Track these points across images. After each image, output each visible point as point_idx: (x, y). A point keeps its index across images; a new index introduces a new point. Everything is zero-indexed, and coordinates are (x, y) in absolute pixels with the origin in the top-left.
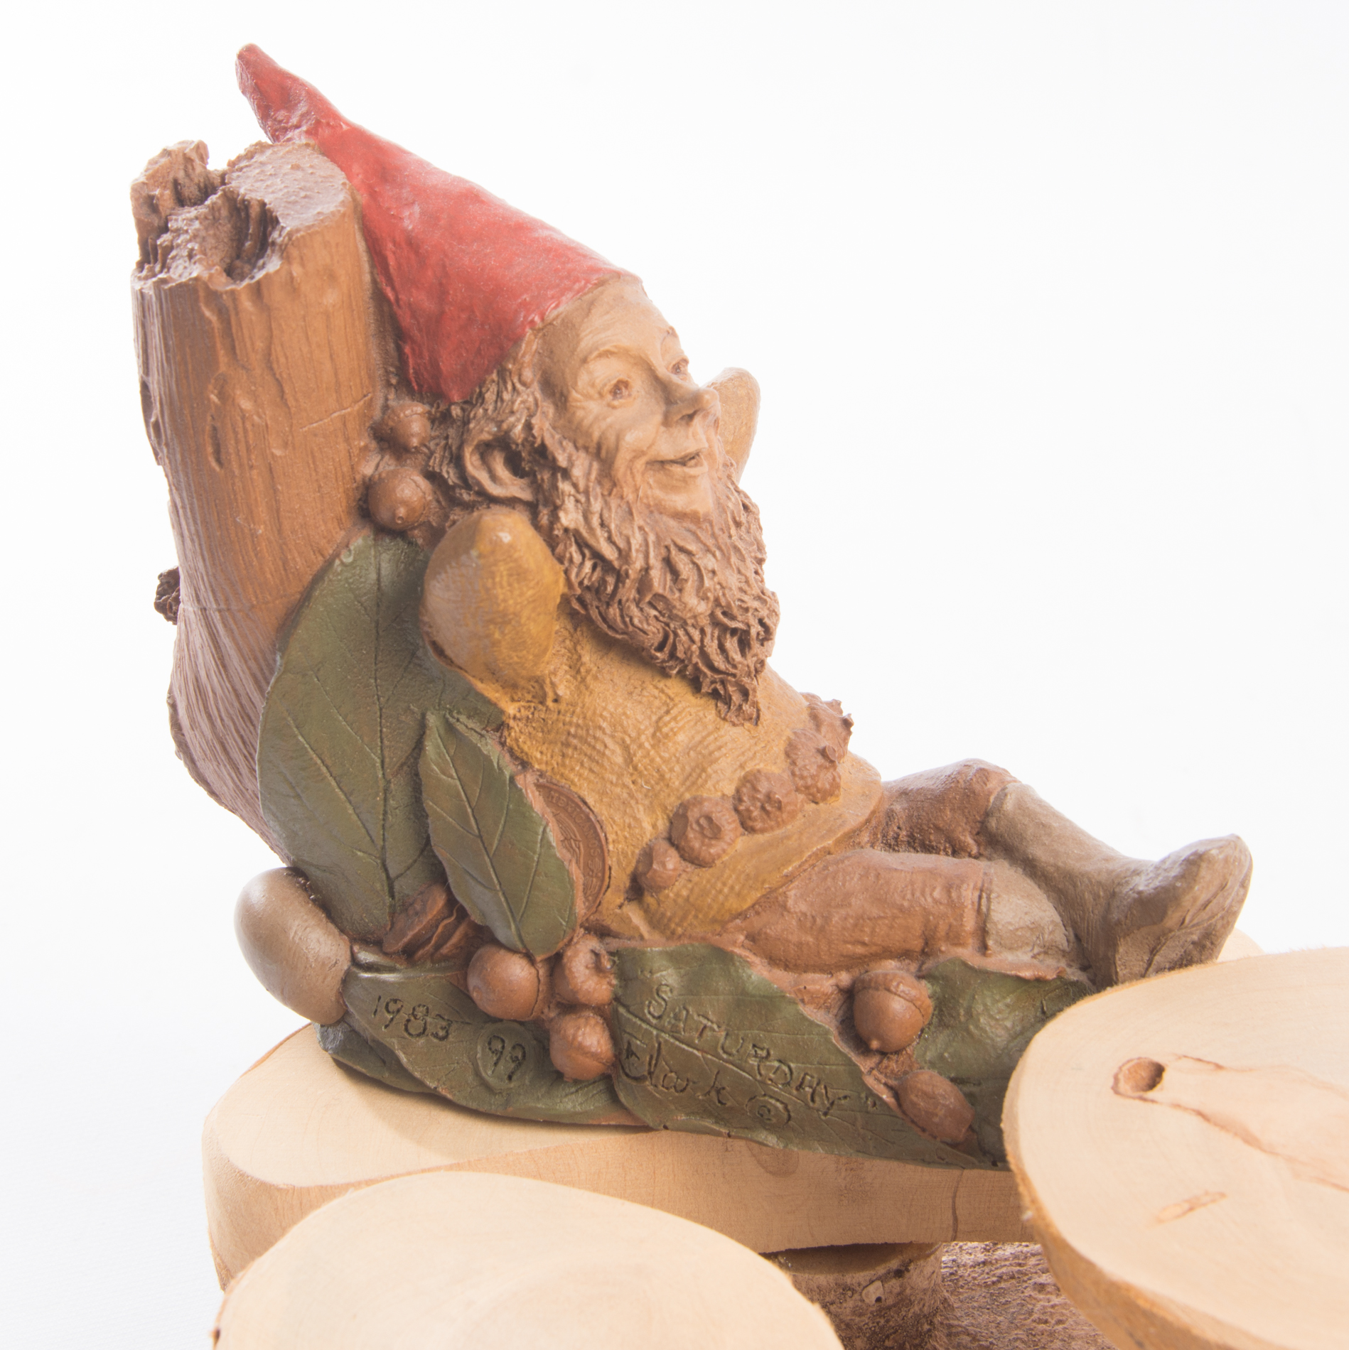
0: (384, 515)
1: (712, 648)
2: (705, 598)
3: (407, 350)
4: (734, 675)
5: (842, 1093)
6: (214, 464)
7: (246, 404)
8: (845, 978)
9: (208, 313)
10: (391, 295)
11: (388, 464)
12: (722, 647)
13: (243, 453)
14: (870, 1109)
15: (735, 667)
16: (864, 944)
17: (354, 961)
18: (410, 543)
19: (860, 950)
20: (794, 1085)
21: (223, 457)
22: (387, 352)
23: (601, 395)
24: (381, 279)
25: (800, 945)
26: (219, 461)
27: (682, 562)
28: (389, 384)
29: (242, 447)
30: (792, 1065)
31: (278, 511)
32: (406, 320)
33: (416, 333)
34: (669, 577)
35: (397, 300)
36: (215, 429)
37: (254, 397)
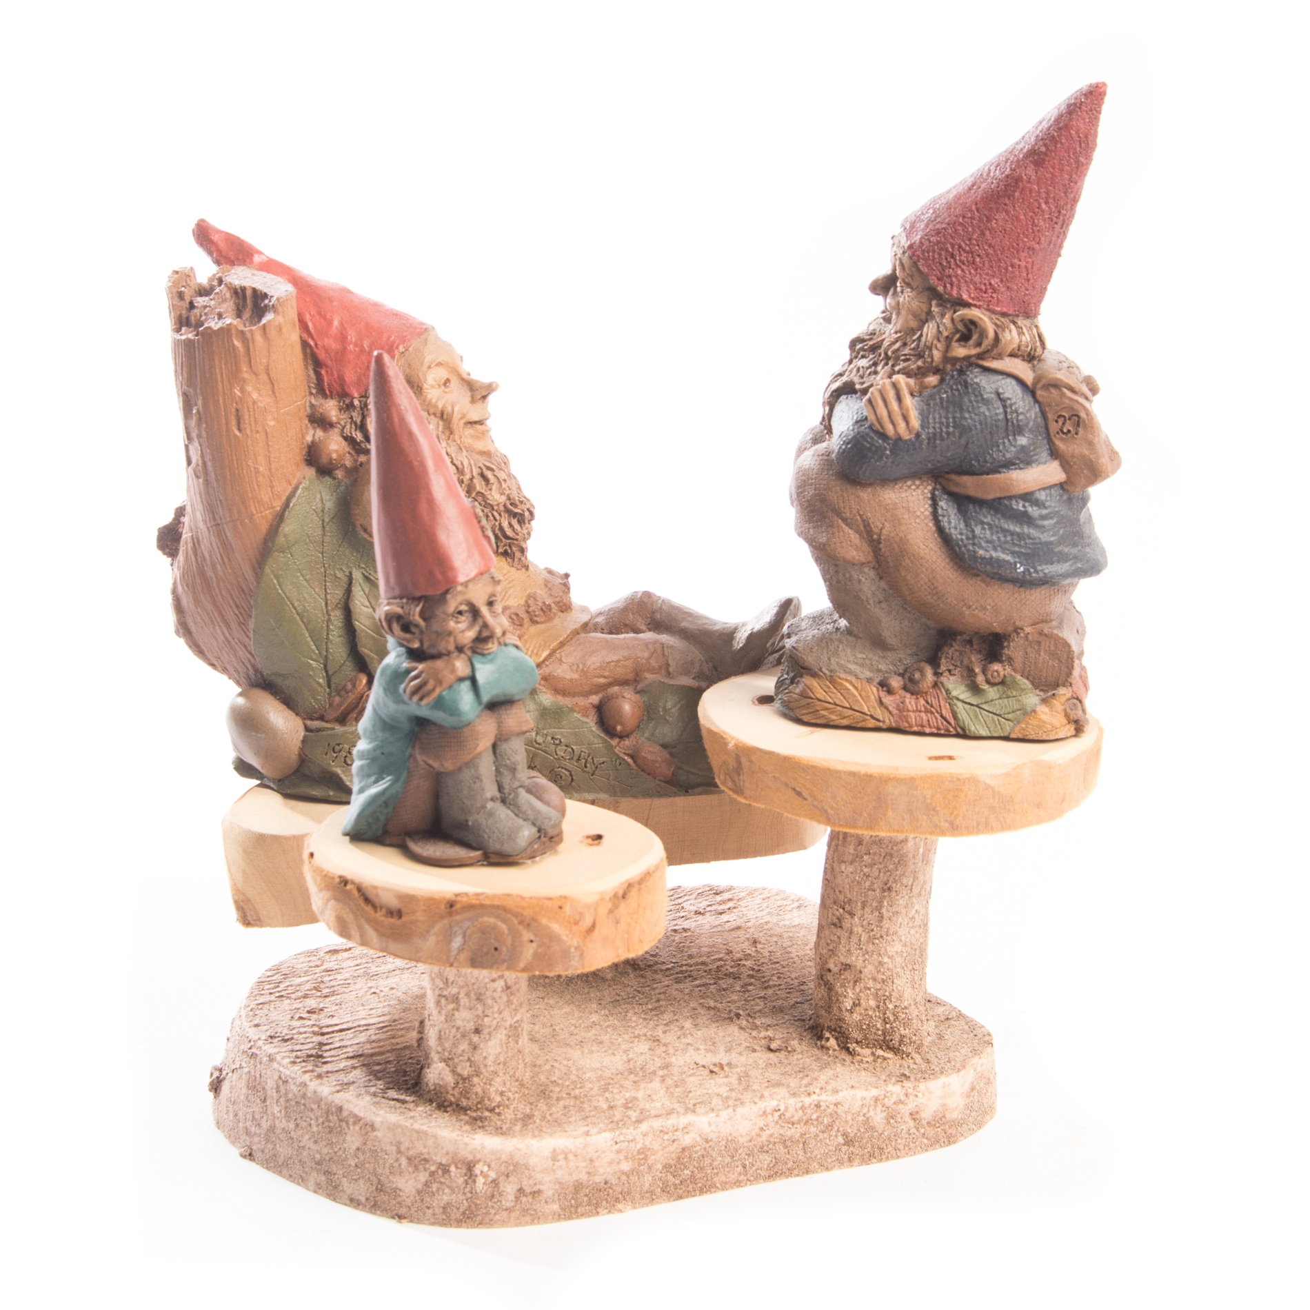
0: (324, 460)
1: (505, 524)
2: (502, 494)
3: (323, 372)
4: (517, 540)
5: (602, 760)
6: (237, 433)
7: (255, 396)
8: (595, 699)
9: (236, 342)
10: (312, 343)
11: (320, 433)
12: (511, 525)
13: (253, 423)
14: (619, 767)
15: (517, 534)
16: (605, 677)
17: (307, 729)
18: (334, 478)
19: (602, 680)
20: (575, 758)
21: (242, 426)
22: (309, 376)
23: (440, 386)
24: (305, 336)
25: (571, 680)
26: (239, 429)
27: (489, 474)
28: (311, 394)
29: (252, 419)
30: (574, 747)
31: (269, 457)
32: (322, 355)
33: (329, 363)
34: (483, 483)
35: (316, 344)
36: (237, 410)
37: (258, 390)
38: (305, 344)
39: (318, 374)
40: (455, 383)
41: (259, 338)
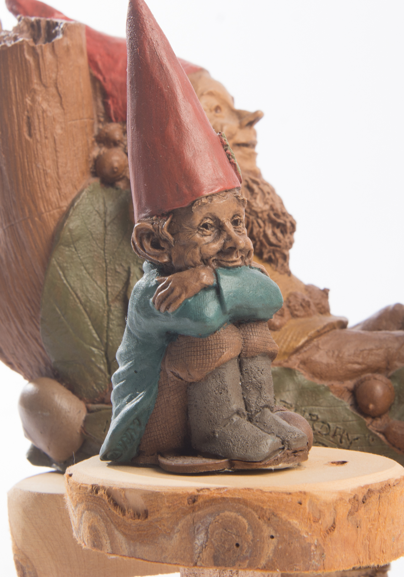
0: (107, 170)
1: (269, 232)
2: (266, 203)
3: (110, 102)
4: (279, 247)
5: (355, 436)
6: (28, 137)
7: (45, 105)
8: (350, 384)
9: (27, 57)
10: (100, 77)
11: (104, 150)
12: (274, 234)
13: (42, 130)
14: (372, 443)
15: (280, 241)
16: (358, 363)
17: (89, 411)
18: (117, 189)
19: (357, 367)
20: (332, 433)
21: (32, 131)
22: (98, 107)
23: (211, 111)
25: (328, 365)
26: (30, 135)
27: (255, 187)
28: (99, 122)
29: (42, 126)
30: (330, 424)
31: (57, 162)
32: (109, 87)
34: (249, 193)
35: (104, 79)
36: (28, 118)
37: (48, 101)
38: (94, 80)
39: (105, 104)
40: (225, 111)
41: (49, 56)
